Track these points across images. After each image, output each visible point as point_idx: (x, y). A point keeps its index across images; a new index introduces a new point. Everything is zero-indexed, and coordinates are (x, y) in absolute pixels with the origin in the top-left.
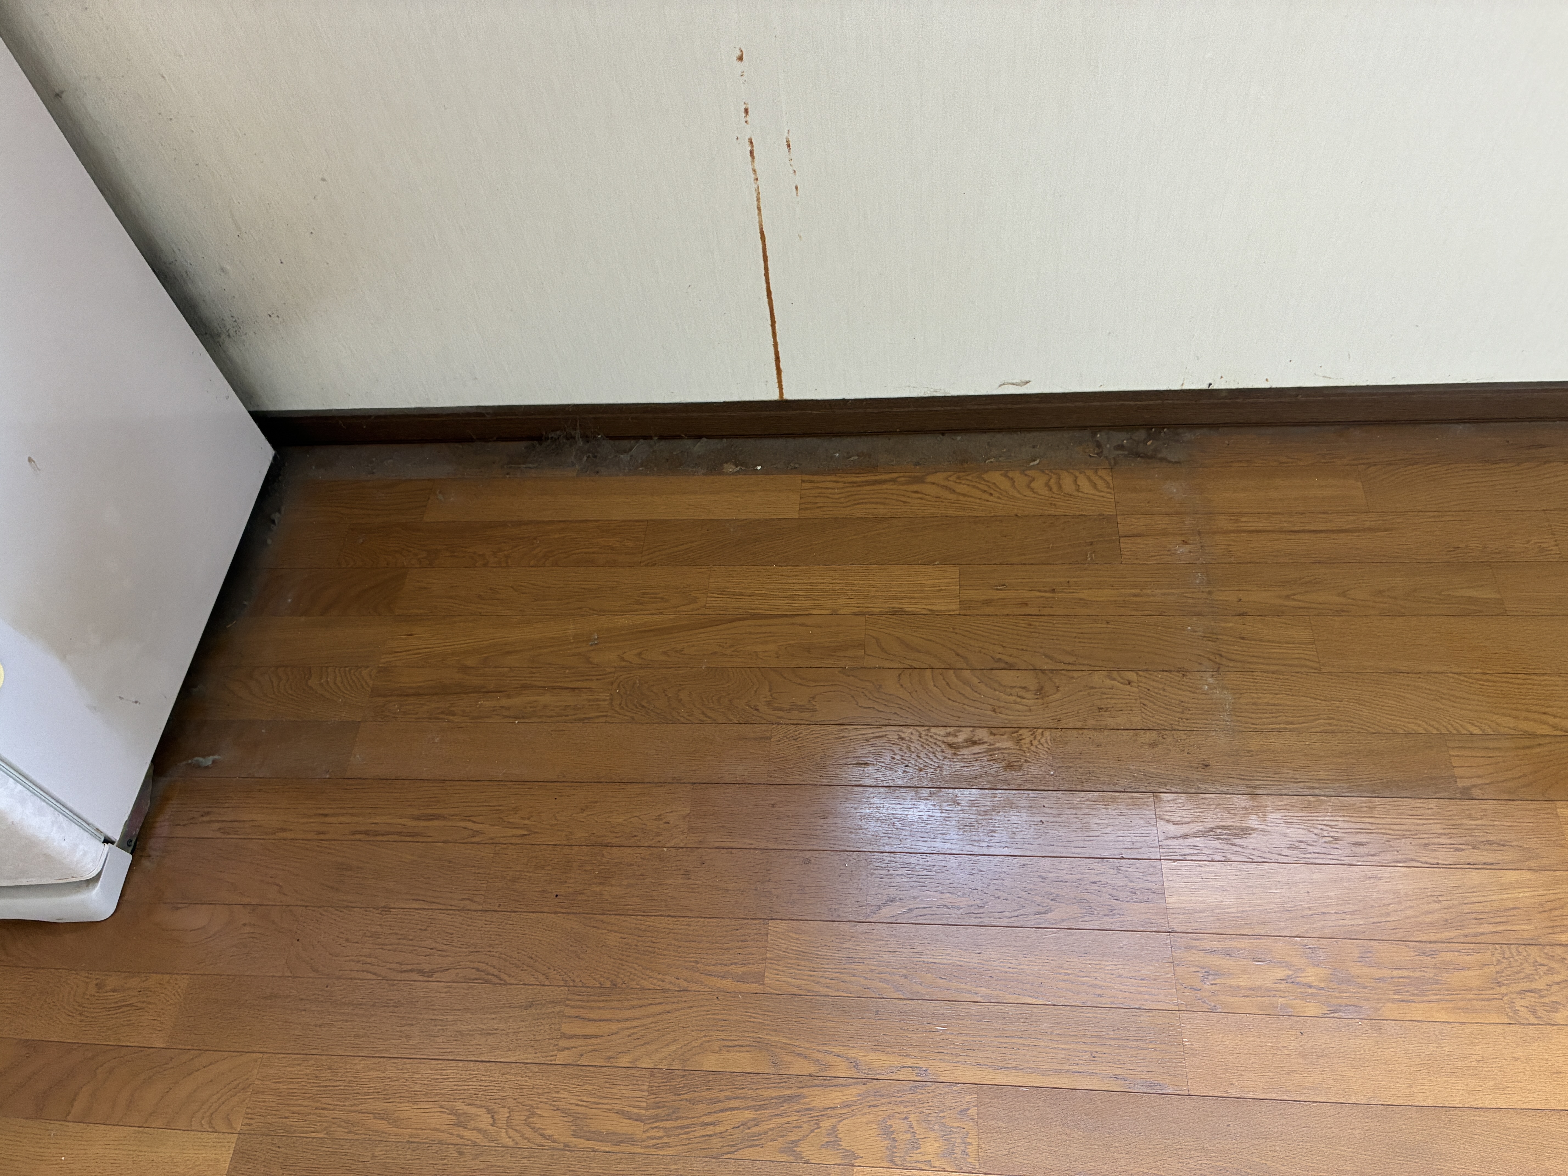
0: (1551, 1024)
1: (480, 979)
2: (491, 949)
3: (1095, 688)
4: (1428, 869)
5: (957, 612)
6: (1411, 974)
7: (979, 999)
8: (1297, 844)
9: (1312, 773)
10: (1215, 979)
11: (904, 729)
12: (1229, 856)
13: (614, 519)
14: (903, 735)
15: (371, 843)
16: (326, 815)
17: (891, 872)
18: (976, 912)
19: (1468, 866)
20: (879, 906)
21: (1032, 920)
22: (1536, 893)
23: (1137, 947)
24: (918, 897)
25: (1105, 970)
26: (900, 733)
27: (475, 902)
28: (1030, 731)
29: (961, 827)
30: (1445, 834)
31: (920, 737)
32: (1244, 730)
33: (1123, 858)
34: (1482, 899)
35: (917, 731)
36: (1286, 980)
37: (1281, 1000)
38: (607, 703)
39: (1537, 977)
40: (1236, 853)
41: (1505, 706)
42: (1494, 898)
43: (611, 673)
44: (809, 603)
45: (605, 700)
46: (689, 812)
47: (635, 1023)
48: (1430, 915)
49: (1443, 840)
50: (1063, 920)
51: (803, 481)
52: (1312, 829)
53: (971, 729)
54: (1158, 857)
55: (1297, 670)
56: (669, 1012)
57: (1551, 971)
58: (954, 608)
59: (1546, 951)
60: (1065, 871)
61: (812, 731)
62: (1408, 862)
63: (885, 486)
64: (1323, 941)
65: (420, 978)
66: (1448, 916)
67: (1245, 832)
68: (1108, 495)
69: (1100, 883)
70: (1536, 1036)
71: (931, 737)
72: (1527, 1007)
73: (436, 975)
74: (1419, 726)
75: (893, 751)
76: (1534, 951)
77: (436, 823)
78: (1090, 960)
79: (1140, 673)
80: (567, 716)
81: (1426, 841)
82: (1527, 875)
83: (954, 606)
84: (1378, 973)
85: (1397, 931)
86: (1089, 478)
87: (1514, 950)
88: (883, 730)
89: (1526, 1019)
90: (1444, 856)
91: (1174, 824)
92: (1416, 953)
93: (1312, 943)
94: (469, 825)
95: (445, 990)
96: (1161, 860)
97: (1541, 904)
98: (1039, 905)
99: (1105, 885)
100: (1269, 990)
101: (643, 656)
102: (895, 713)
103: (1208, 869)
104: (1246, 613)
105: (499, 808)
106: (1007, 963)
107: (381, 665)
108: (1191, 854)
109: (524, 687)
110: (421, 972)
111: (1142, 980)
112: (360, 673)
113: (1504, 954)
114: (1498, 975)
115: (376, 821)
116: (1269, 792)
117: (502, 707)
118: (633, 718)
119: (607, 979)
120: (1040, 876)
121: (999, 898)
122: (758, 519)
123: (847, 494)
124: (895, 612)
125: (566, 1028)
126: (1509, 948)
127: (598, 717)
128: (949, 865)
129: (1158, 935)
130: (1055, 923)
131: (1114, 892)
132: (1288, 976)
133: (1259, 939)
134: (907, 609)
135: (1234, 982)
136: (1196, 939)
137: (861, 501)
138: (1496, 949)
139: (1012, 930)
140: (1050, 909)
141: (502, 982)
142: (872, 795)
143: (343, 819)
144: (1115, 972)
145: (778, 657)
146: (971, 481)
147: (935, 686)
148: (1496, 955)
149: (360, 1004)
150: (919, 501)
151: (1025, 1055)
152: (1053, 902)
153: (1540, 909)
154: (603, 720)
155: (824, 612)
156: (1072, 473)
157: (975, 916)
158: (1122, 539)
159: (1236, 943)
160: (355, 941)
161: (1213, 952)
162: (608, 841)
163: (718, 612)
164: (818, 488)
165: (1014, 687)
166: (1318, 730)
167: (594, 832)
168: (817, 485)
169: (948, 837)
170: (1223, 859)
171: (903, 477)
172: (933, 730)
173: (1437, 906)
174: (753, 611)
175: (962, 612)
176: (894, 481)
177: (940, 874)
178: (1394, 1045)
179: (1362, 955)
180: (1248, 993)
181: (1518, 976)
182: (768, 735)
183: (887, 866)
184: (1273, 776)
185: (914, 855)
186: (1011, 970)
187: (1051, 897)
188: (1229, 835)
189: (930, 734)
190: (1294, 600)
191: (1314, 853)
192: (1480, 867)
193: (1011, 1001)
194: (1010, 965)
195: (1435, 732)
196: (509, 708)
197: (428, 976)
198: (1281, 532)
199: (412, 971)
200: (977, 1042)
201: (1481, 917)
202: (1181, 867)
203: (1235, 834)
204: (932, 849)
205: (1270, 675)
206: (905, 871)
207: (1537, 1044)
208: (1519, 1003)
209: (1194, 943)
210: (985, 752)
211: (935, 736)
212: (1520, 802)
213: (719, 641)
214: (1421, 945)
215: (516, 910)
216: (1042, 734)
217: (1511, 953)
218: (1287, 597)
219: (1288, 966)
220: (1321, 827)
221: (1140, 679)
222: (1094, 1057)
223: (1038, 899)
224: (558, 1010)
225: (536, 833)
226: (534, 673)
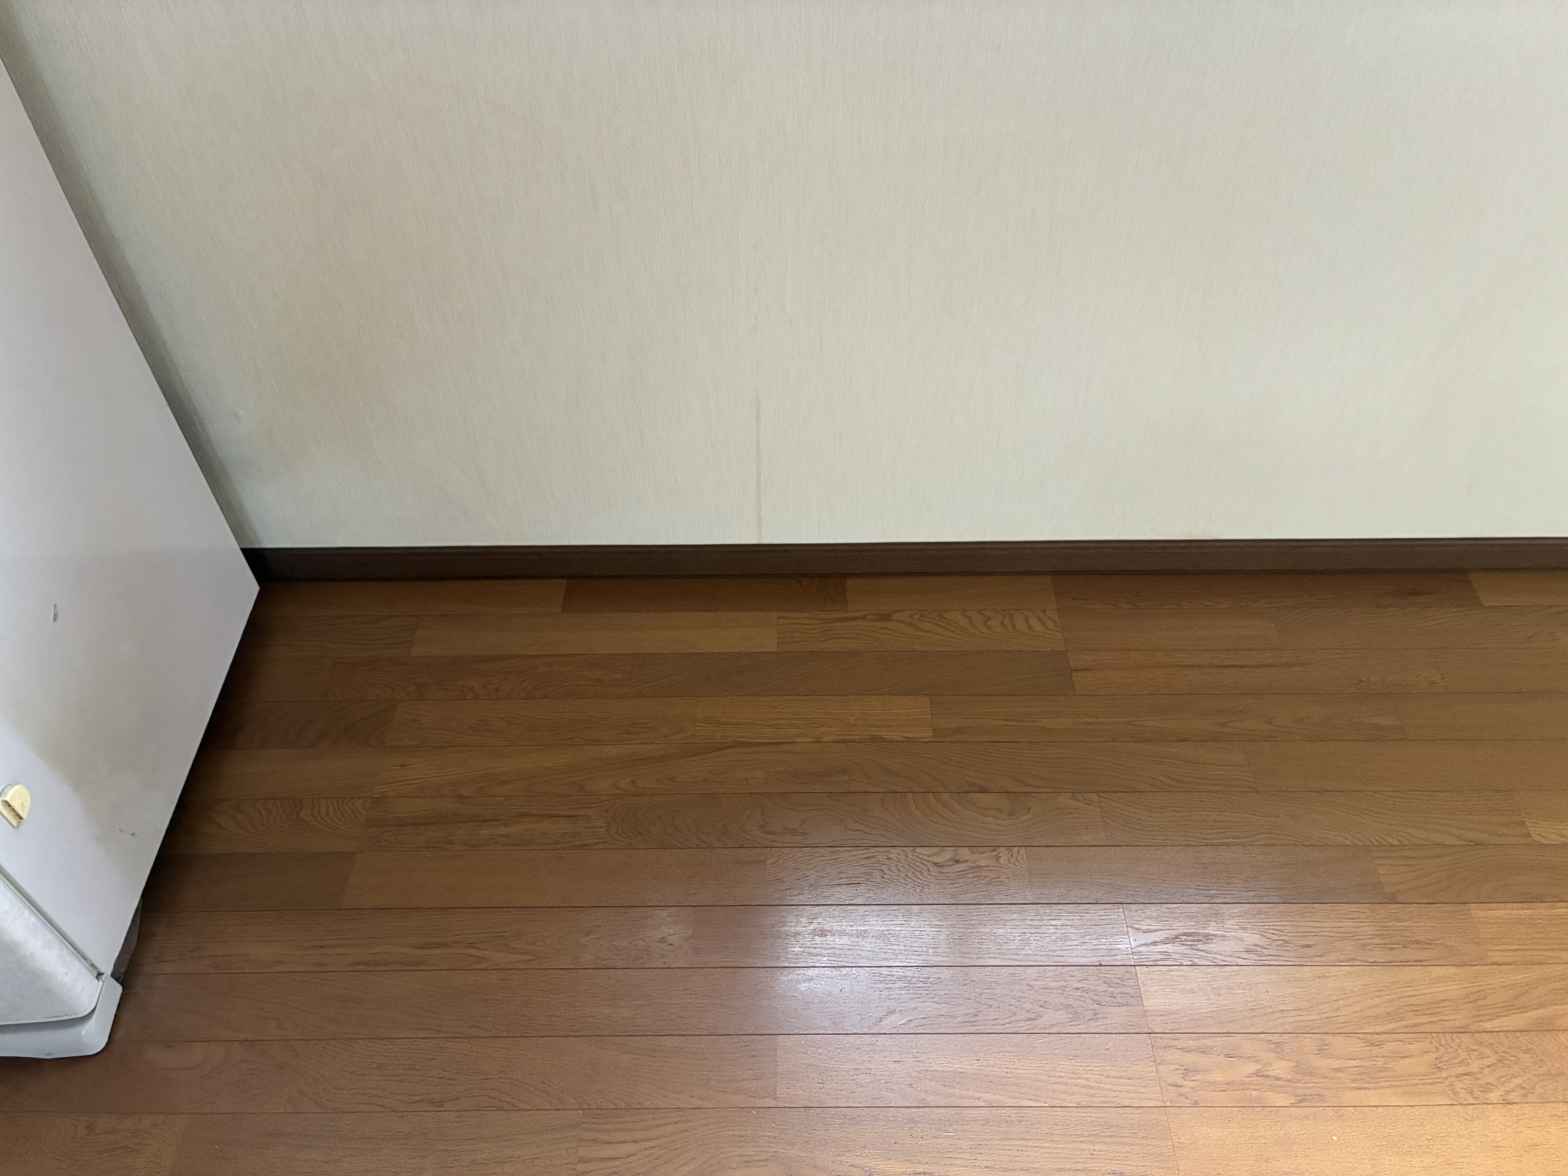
0: (1488, 1104)
1: (493, 1107)
2: (502, 1075)
3: (1062, 809)
4: (1368, 967)
5: (932, 740)
6: (1364, 1064)
7: (982, 1104)
8: (1253, 948)
9: (1260, 883)
10: (1194, 1076)
11: (892, 850)
12: (1196, 960)
13: (599, 652)
14: (891, 856)
15: (372, 973)
16: (323, 947)
17: (890, 985)
18: (971, 1020)
19: (1401, 964)
20: (880, 1018)
21: (1023, 1027)
22: (1461, 986)
23: (1122, 1048)
24: (916, 1008)
25: (1095, 1071)
26: (888, 854)
27: (483, 1029)
28: (1007, 849)
29: (951, 941)
30: (1379, 935)
31: (907, 857)
32: (1197, 844)
33: (1101, 965)
34: (1416, 993)
35: (904, 851)
36: (1258, 1074)
37: (1254, 1093)
38: (603, 830)
39: (1470, 1061)
40: (1201, 957)
41: (1416, 819)
42: (1426, 991)
43: (605, 800)
44: (793, 731)
45: (601, 827)
46: (691, 934)
47: (652, 1144)
48: (1374, 1009)
49: (1377, 941)
50: (1053, 1025)
51: (779, 618)
52: (1265, 934)
53: (954, 848)
54: (1133, 964)
55: (1237, 789)
56: (685, 1131)
57: (1482, 1056)
58: (928, 735)
59: (1475, 1038)
60: (1049, 979)
61: (805, 853)
62: (1351, 961)
63: (855, 623)
64: (1286, 1036)
65: (432, 1108)
66: (1390, 1009)
67: (1207, 938)
68: (1057, 634)
69: (1083, 989)
70: (1475, 1115)
71: (917, 857)
72: (1465, 1089)
73: (446, 1105)
74: (1346, 838)
75: (883, 871)
76: (1465, 1039)
77: (439, 951)
78: (1080, 1062)
79: (1101, 794)
80: (566, 843)
81: (1363, 942)
82: (1452, 970)
83: (927, 734)
84: (1336, 1064)
85: (1347, 1024)
86: (1038, 618)
87: (1448, 1038)
88: (870, 851)
89: (1465, 1100)
90: (1378, 955)
91: (1144, 932)
92: (1367, 1044)
93: (1275, 1038)
94: (473, 951)
95: (458, 1119)
96: (1135, 966)
97: (1467, 996)
98: (1029, 1012)
99: (1087, 991)
100: (1242, 1083)
101: (636, 784)
102: (882, 835)
103: (1178, 973)
104: (1188, 739)
105: (504, 934)
106: (1005, 1068)
107: (375, 796)
108: (1161, 960)
109: (523, 815)
110: (431, 1102)
111: (1129, 1079)
112: (354, 804)
113: (1440, 1041)
114: (1437, 1062)
115: (376, 951)
116: (1224, 901)
117: (500, 835)
118: (630, 845)
119: (622, 1100)
120: (1027, 985)
121: (991, 1006)
122: (739, 653)
123: (821, 630)
124: (874, 739)
125: (582, 1152)
126: (1444, 1037)
127: (596, 844)
128: (943, 976)
129: (1139, 1036)
130: (1044, 1029)
131: (1096, 997)
132: (1257, 1070)
133: (1229, 1036)
134: (886, 737)
135: (1211, 1078)
136: (1174, 1039)
137: (836, 636)
138: (1433, 1038)
139: (1007, 1037)
140: (1039, 1014)
141: (516, 1109)
142: (866, 913)
143: (340, 950)
144: (1104, 1073)
145: (767, 783)
146: (934, 619)
147: (916, 808)
148: (1434, 1043)
149: (369, 1138)
150: (889, 637)
151: (1029, 1157)
152: (1041, 1009)
153: (1466, 1000)
154: (601, 846)
155: (807, 740)
156: (1023, 613)
157: (971, 1024)
158: (1074, 674)
159: (1209, 1042)
160: (360, 1073)
161: (1189, 1051)
162: (614, 964)
163: (706, 741)
164: (794, 624)
165: (989, 809)
166: (1261, 843)
167: (600, 955)
168: (792, 621)
169: (939, 950)
170: (1190, 963)
171: (872, 614)
172: (918, 850)
173: (1377, 1001)
174: (738, 739)
175: (936, 739)
176: (863, 618)
177: (935, 986)
178: (1356, 1129)
179: (1320, 1048)
180: (1225, 1087)
181: (1454, 1061)
182: (763, 858)
183: (886, 980)
184: (1226, 886)
185: (909, 968)
186: (1009, 1075)
187: (1040, 1003)
188: (1193, 941)
189: (915, 854)
190: (1229, 727)
191: (1269, 955)
192: (1411, 964)
193: (1011, 1105)
194: (1008, 1070)
195: (1360, 843)
196: (507, 836)
197: (439, 1107)
198: (1212, 667)
199: (422, 1101)
200: (984, 1146)
201: (1418, 1009)
202: (1154, 971)
203: (1199, 941)
204: (926, 962)
205: (1214, 795)
206: (901, 984)
207: (1477, 1122)
208: (1458, 1086)
209: (1173, 1043)
210: (968, 870)
211: (920, 856)
212: (1439, 905)
213: (710, 768)
214: (1369, 1036)
215: (526, 1035)
216: (1018, 851)
217: (1446, 1041)
218: (1223, 725)
219: (1258, 1061)
220: (1272, 931)
221: (1101, 799)
222: (1092, 1154)
223: (1027, 1006)
224: (574, 1134)
225: (541, 958)
226: (530, 802)
